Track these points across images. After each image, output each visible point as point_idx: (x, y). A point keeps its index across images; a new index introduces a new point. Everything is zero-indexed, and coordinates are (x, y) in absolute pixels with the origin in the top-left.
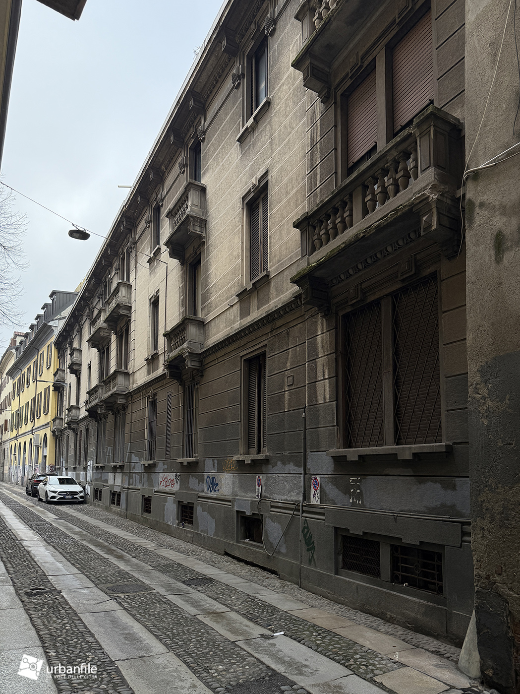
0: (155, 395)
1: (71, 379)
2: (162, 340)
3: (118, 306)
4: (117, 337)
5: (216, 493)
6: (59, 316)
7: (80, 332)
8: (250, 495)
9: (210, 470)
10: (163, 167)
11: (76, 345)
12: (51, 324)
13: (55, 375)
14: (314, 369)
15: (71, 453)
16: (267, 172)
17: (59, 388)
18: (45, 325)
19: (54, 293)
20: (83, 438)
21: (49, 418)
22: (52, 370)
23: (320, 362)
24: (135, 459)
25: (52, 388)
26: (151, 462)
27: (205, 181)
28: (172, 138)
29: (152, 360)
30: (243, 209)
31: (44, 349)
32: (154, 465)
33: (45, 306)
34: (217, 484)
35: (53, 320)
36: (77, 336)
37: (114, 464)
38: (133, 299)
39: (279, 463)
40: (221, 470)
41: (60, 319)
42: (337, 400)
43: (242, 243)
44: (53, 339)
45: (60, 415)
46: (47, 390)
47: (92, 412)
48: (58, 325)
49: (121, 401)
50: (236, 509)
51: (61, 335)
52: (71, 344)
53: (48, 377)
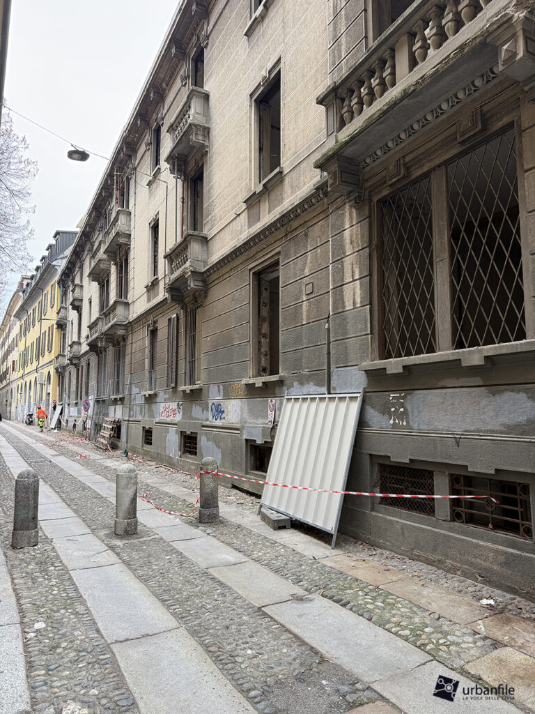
0: (155, 322)
1: (73, 315)
2: (162, 262)
3: (118, 234)
4: (117, 268)
5: (223, 421)
6: (62, 256)
7: (81, 268)
8: (260, 421)
9: (214, 395)
10: (164, 85)
11: (77, 281)
12: (54, 263)
13: (58, 313)
14: (340, 272)
15: (73, 388)
16: (280, 59)
17: (61, 326)
18: (49, 264)
19: (57, 233)
20: (84, 373)
21: (53, 356)
22: (55, 309)
23: (348, 262)
24: (135, 390)
25: (55, 326)
26: (152, 392)
27: (208, 87)
28: (173, 50)
29: (152, 287)
30: (251, 106)
31: (48, 289)
32: (155, 395)
33: (50, 247)
34: (223, 412)
35: (56, 259)
36: (79, 272)
37: (115, 397)
38: (132, 227)
39: (295, 384)
40: (227, 396)
41: (62, 258)
42: (371, 304)
43: (250, 143)
44: (57, 278)
45: (63, 352)
46: (51, 328)
47: (93, 346)
48: (61, 264)
49: (120, 332)
50: (245, 437)
51: (64, 273)
52: (73, 281)
53: (52, 316)
